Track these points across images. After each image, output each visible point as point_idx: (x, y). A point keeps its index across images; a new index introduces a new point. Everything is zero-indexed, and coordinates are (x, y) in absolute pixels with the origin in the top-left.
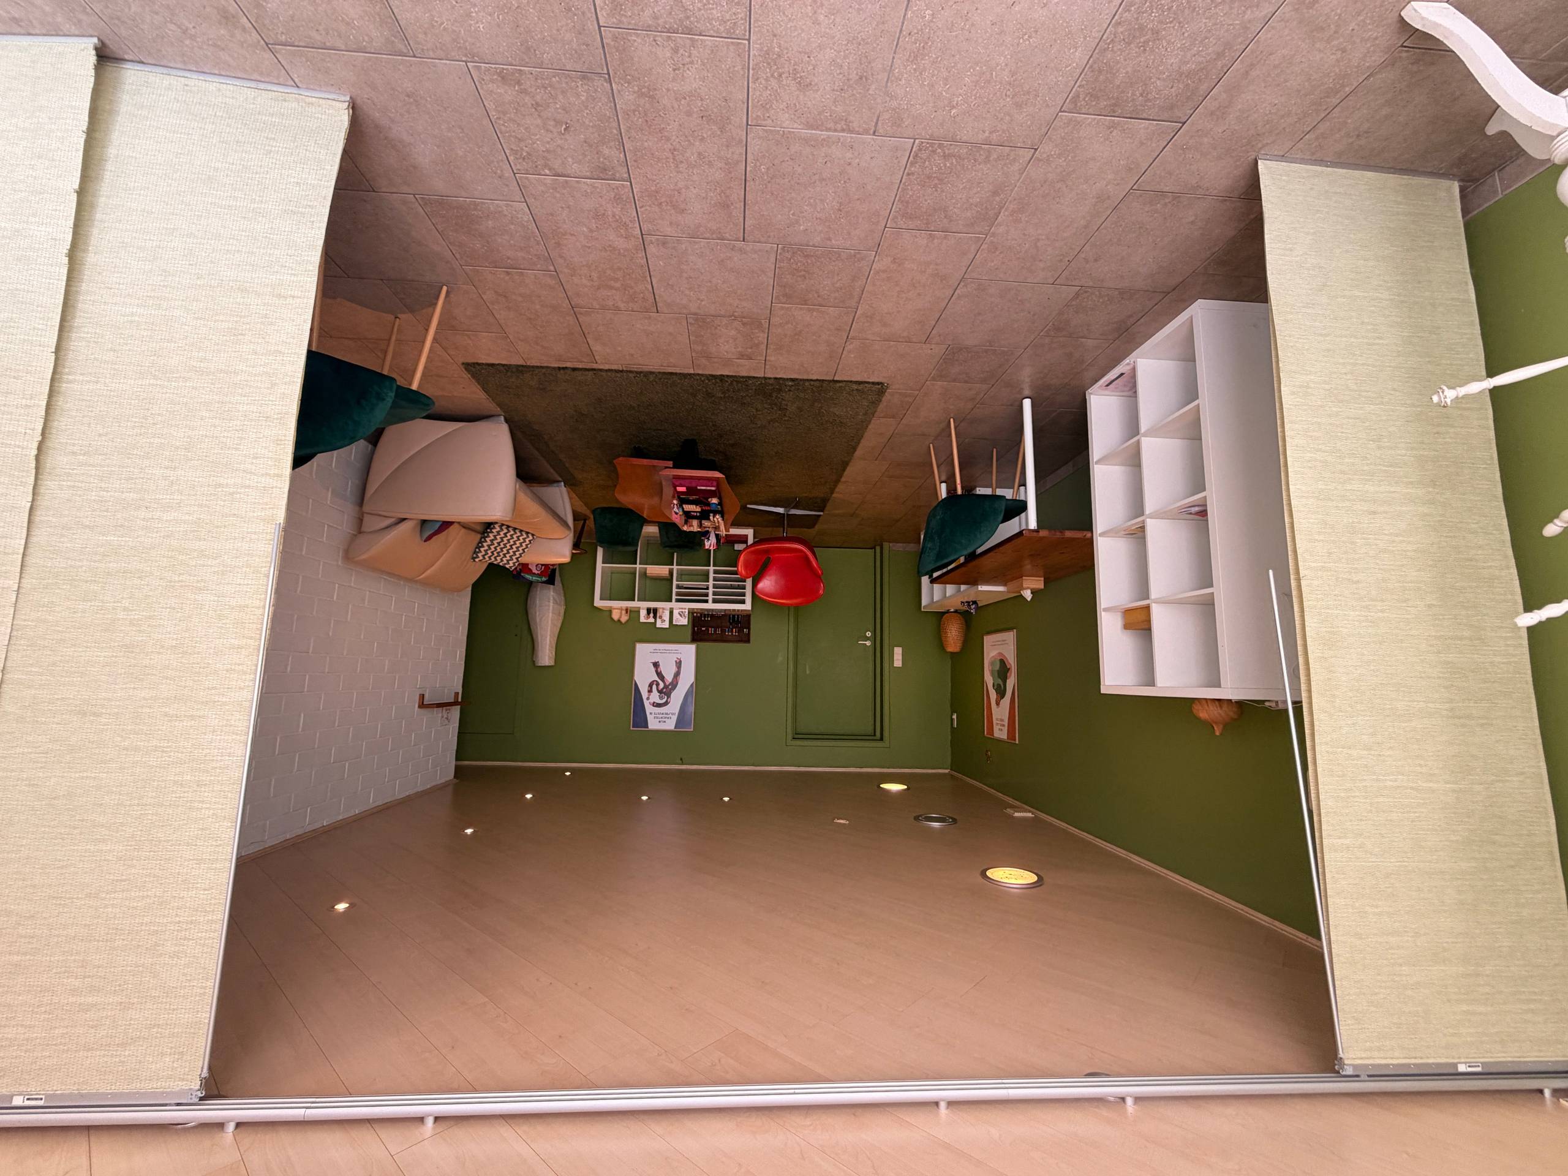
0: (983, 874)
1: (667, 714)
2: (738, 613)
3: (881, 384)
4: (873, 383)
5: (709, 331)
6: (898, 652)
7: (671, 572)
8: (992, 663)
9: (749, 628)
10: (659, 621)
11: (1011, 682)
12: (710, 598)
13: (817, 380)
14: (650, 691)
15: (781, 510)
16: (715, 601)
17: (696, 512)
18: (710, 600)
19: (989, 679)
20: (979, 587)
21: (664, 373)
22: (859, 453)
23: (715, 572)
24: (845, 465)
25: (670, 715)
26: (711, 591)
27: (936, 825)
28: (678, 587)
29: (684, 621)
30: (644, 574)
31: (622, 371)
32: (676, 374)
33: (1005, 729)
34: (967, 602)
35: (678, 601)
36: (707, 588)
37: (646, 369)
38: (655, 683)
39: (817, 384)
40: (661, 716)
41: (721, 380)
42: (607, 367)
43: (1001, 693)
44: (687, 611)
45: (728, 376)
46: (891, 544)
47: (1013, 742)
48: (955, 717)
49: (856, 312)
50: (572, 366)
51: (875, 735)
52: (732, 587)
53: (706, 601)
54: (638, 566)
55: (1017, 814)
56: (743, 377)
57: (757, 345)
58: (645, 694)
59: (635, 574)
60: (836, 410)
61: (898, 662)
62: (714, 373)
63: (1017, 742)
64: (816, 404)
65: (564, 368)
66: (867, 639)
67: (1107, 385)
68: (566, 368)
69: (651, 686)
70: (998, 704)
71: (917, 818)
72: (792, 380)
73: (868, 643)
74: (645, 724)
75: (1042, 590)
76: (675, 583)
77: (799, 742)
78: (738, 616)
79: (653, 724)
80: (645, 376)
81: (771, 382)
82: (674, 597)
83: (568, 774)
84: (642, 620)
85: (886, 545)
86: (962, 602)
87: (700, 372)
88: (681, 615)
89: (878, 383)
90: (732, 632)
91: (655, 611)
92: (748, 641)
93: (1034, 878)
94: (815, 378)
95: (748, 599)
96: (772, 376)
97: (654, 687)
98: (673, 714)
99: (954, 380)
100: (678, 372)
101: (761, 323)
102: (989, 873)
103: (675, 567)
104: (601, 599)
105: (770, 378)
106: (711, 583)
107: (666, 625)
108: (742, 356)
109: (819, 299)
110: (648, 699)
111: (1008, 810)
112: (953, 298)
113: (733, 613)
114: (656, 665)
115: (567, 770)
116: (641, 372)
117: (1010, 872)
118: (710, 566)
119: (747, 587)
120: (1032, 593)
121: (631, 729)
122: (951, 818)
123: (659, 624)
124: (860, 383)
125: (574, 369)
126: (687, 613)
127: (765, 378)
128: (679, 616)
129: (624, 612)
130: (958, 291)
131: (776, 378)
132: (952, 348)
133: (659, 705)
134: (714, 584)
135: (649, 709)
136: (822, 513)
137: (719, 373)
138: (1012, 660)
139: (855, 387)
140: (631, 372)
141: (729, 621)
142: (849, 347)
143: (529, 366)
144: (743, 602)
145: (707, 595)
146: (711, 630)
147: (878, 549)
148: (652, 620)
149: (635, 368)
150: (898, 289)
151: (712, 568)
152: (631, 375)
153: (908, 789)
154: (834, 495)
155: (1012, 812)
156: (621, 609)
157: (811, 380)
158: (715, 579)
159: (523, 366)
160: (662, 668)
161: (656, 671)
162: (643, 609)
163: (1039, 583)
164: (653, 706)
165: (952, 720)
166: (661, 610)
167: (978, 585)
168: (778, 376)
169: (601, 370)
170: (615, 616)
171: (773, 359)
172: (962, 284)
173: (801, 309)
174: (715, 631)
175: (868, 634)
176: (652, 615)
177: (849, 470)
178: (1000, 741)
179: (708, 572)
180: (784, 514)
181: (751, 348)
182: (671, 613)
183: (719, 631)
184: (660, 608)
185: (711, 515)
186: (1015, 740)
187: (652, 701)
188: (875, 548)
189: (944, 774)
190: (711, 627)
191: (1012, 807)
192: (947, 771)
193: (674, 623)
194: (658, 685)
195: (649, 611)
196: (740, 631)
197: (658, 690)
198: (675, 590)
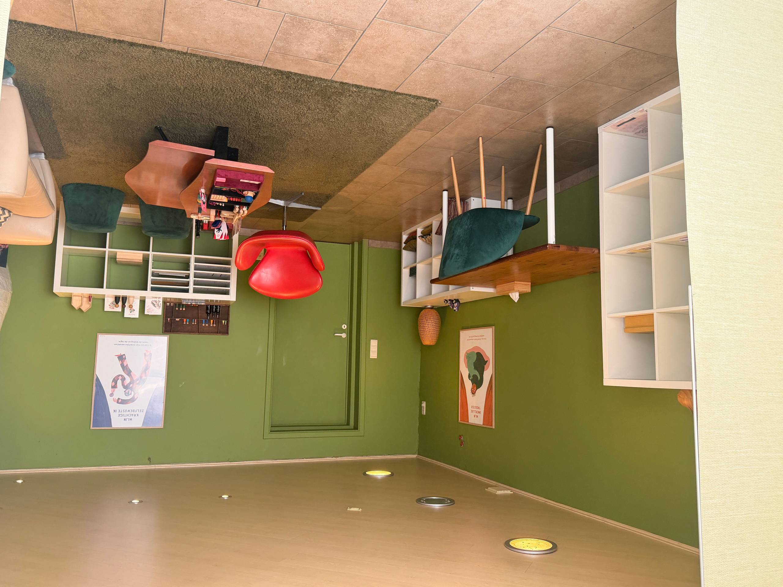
0: (507, 544)
1: (134, 411)
2: (217, 304)
3: (437, 101)
4: (429, 100)
5: (300, 31)
6: (374, 344)
7: (146, 260)
8: (468, 356)
9: (228, 320)
10: (127, 310)
11: (488, 374)
12: (191, 287)
13: (380, 90)
14: (114, 387)
15: (281, 203)
16: (196, 291)
17: (222, 202)
18: (191, 290)
19: (465, 371)
20: (471, 288)
21: (230, 62)
22: (383, 158)
23: (197, 260)
24: (366, 166)
25: (137, 413)
26: (192, 280)
27: (437, 506)
28: (153, 275)
29: (159, 311)
30: (113, 258)
31: (185, 54)
32: (242, 64)
33: (481, 416)
34: (450, 300)
35: (153, 289)
36: (188, 277)
37: (212, 55)
38: (120, 377)
39: (379, 93)
40: (128, 413)
41: (287, 78)
42: (171, 47)
43: (477, 382)
44: (161, 300)
45: (295, 74)
46: (370, 241)
47: (490, 427)
48: (424, 405)
49: (446, 38)
50: (130, 41)
51: (348, 424)
52: (213, 277)
53: (187, 291)
54: (107, 250)
55: (499, 492)
56: (310, 77)
57: (339, 51)
58: (107, 389)
59: (105, 258)
60: (384, 119)
61: (374, 354)
62: (282, 69)
63: (494, 427)
64: (369, 110)
65: (120, 42)
66: (343, 331)
67: (618, 126)
68: (123, 41)
69: (115, 380)
70: (473, 393)
71: (419, 500)
72: (357, 86)
73: (344, 335)
74: (109, 421)
75: (529, 293)
76: (150, 270)
77: (274, 435)
78: (216, 306)
79: (117, 422)
80: (209, 62)
81: (337, 85)
82: (150, 285)
83: (20, 481)
84: (107, 308)
85: (365, 242)
86: (446, 300)
87: (269, 66)
88: (154, 305)
89: (434, 100)
90: (209, 322)
91: (124, 299)
92: (227, 333)
93: (550, 546)
94: (378, 87)
95: (233, 288)
96: (338, 81)
97: (119, 382)
98: (141, 411)
99: (499, 106)
100: (246, 62)
101: (354, 32)
102: (512, 543)
103: (151, 253)
104: (62, 285)
105: (336, 82)
106: (192, 272)
107: (136, 314)
108: (320, 58)
109: (420, 21)
110: (112, 395)
111: (489, 488)
112: (534, 39)
113: (212, 304)
114: (121, 358)
115: (18, 477)
116: (206, 57)
117: (528, 542)
118: (190, 253)
119: (232, 278)
120: (520, 295)
121: (92, 428)
122: (450, 500)
123: (127, 314)
124: (418, 98)
125: (132, 44)
126: (161, 303)
127: (332, 81)
128: (152, 305)
129: (85, 300)
130: (539, 35)
131: (342, 83)
132: (511, 80)
133: (123, 402)
134: (195, 273)
135: (112, 405)
136: (319, 209)
137: (287, 70)
138: (489, 353)
139: (413, 100)
140: (194, 55)
141: (207, 313)
142: (425, 65)
143: (79, 33)
144: (227, 293)
145: (187, 284)
146: (186, 321)
147: (356, 245)
148: (119, 309)
149: (201, 53)
150: (492, 25)
151: (193, 257)
152: (194, 58)
153: (392, 475)
154: (340, 193)
155: (495, 490)
156: (82, 296)
157: (375, 89)
158: (196, 269)
159: (71, 32)
160: (128, 362)
161: (122, 365)
162: (108, 297)
163: (526, 288)
164: (118, 402)
165: (421, 407)
166: (131, 299)
167: (470, 286)
168: (345, 81)
169: (162, 49)
170: (76, 303)
171: (348, 65)
172: (546, 30)
173: (399, 26)
174: (191, 322)
175: (344, 327)
176: (120, 303)
177: (368, 171)
178: (475, 427)
179: (189, 260)
180: (284, 207)
181: (333, 53)
182: (143, 302)
183: (195, 323)
184: (129, 297)
185: (237, 206)
186: (492, 425)
187: (116, 397)
188: (353, 244)
189: (413, 459)
190: (186, 318)
191: (491, 486)
192: (414, 456)
193: (146, 313)
194: (123, 379)
195: (117, 299)
196: (218, 322)
197: (123, 384)
198: (150, 278)
